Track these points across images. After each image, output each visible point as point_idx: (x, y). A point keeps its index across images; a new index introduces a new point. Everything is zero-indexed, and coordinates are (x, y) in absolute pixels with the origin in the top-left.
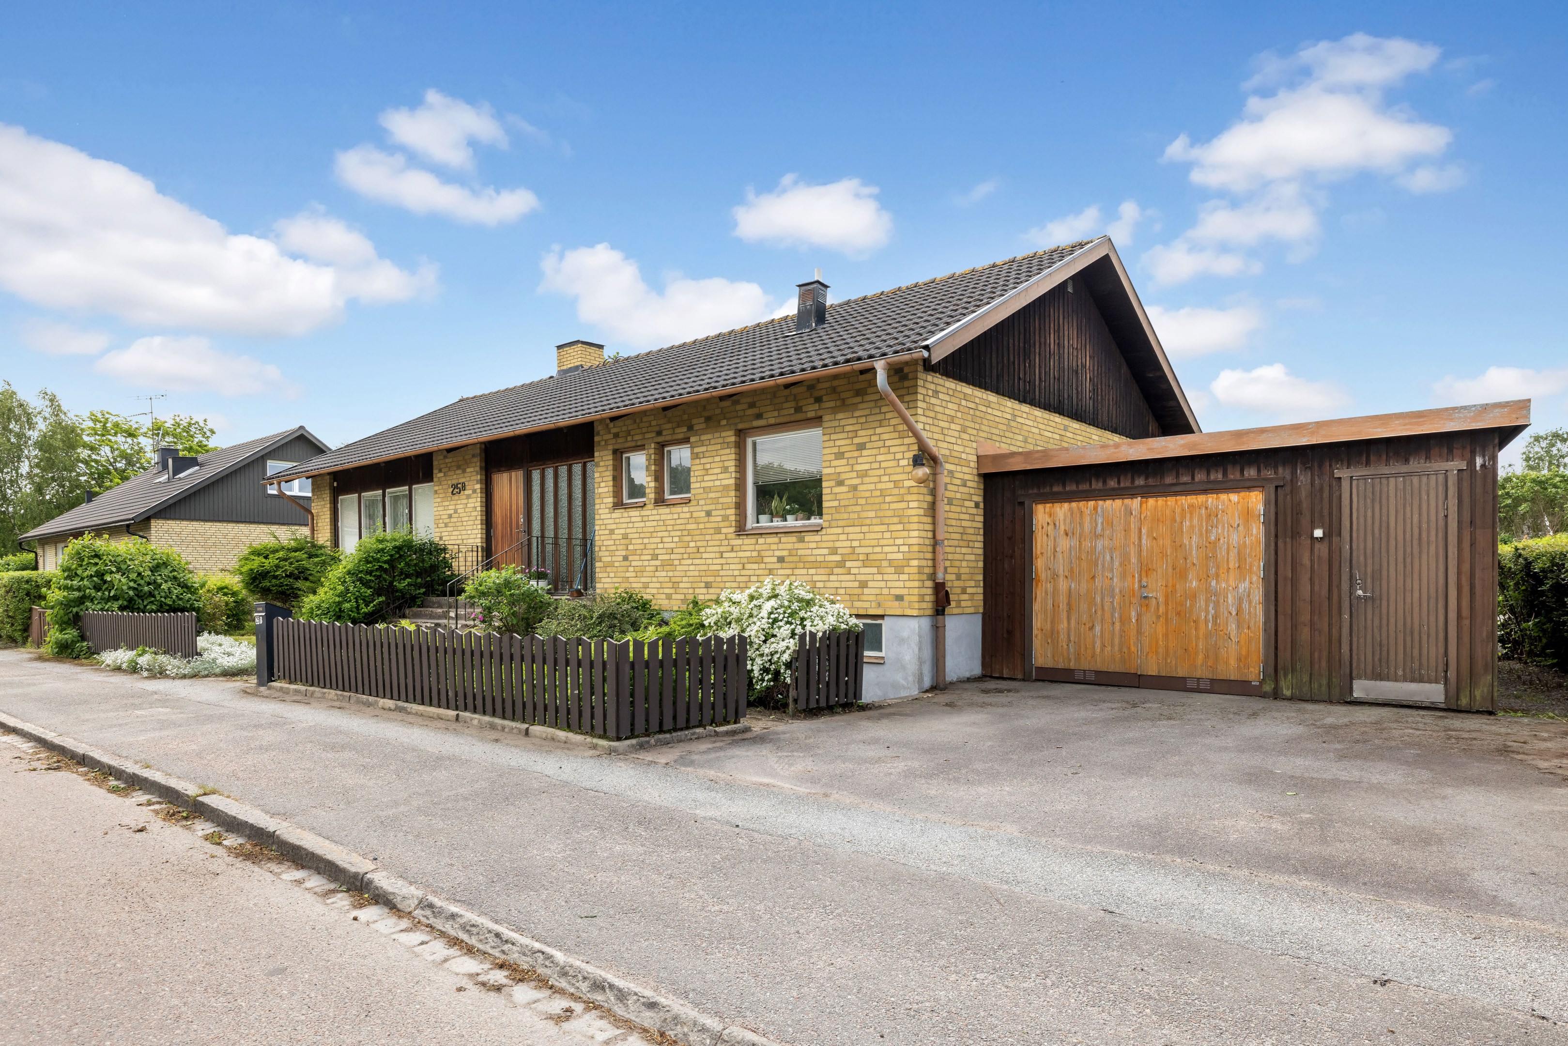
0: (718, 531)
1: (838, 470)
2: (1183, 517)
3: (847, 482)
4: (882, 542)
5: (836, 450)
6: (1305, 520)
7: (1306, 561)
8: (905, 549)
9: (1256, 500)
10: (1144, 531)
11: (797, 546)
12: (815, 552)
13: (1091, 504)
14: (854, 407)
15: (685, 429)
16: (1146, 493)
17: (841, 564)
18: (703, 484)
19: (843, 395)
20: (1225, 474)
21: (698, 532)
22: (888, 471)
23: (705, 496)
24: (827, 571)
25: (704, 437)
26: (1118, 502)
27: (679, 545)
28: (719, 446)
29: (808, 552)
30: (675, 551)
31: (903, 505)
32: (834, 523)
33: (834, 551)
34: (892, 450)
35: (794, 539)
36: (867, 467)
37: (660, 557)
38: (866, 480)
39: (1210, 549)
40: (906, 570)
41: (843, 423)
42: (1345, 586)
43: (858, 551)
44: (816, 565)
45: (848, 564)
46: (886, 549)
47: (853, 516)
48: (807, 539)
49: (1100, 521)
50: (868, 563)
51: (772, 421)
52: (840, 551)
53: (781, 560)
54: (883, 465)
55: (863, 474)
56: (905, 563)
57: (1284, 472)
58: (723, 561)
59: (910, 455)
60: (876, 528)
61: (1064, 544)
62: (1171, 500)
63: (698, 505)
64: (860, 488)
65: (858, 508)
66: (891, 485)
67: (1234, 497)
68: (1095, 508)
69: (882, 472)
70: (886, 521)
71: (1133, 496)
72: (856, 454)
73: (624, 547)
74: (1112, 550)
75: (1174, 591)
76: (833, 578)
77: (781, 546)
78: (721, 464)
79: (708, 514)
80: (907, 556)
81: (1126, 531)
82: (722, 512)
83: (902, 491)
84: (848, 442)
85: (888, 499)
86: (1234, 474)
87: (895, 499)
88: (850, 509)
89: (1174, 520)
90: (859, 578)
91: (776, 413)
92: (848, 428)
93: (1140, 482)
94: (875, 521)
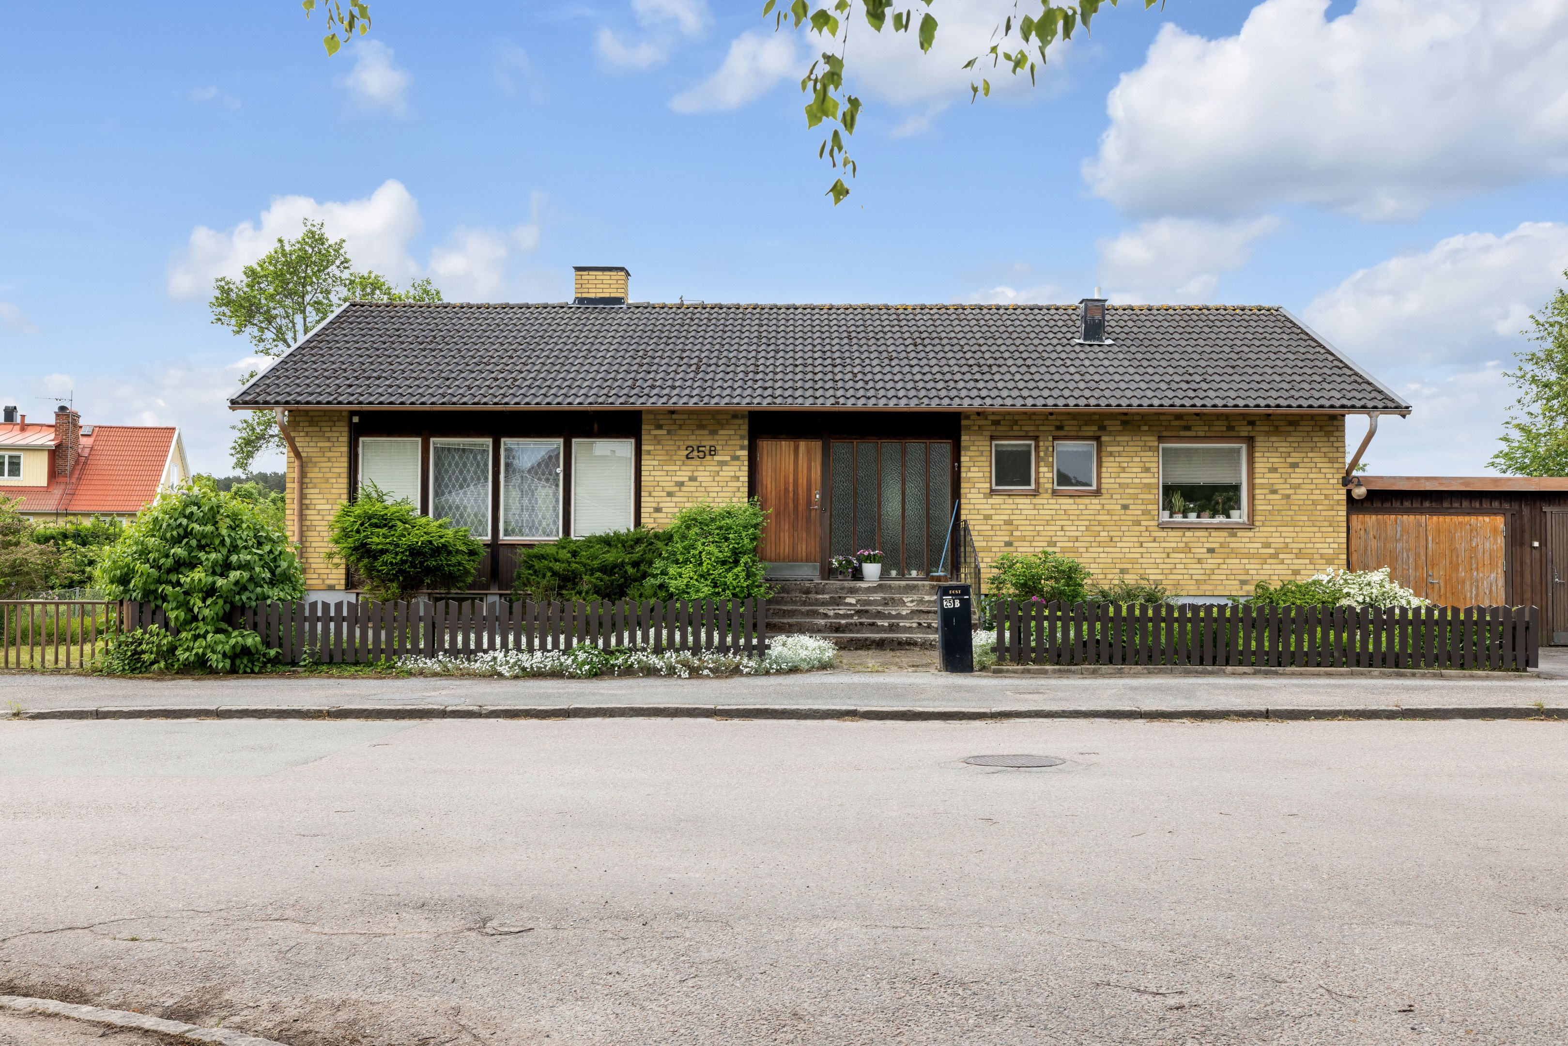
0: (1138, 523)
1: (1271, 481)
2: (1456, 531)
3: (1280, 492)
4: (1313, 540)
5: (1270, 465)
6: (1527, 536)
7: (1528, 561)
8: (1336, 546)
9: (1499, 521)
10: (1430, 538)
11: (1228, 540)
12: (1248, 545)
13: (1393, 517)
14: (1288, 434)
15: (1095, 428)
16: (1432, 512)
17: (1275, 556)
18: (1118, 480)
19: (1276, 423)
20: (1481, 504)
21: (1112, 523)
22: (1319, 486)
23: (1121, 491)
24: (1260, 561)
25: (1118, 438)
26: (1412, 517)
27: (1085, 533)
28: (1139, 449)
29: (1242, 545)
30: (1080, 539)
31: (1333, 513)
32: (1267, 523)
33: (1267, 545)
34: (1323, 470)
35: (1226, 534)
36: (1300, 481)
37: (1058, 544)
38: (1298, 491)
39: (1473, 551)
40: (1336, 562)
41: (1275, 445)
42: (1549, 576)
43: (1290, 546)
44: (1250, 556)
45: (1281, 556)
46: (1317, 545)
47: (1285, 518)
48: (1239, 534)
49: (1399, 529)
50: (1300, 556)
51: (1202, 434)
52: (1273, 545)
53: (1211, 551)
54: (1315, 481)
55: (1297, 487)
56: (1335, 556)
57: (1515, 506)
58: (1142, 550)
59: (1340, 476)
60: (1308, 529)
61: (1373, 544)
62: (1448, 519)
63: (1112, 498)
64: (1293, 497)
65: (1292, 513)
66: (1323, 497)
67: (1487, 519)
68: (1396, 521)
69: (1314, 486)
70: (1318, 524)
71: (1422, 513)
72: (1289, 470)
73: (1008, 533)
74: (1408, 550)
75: (1451, 578)
76: (1265, 566)
77: (1210, 539)
78: (1141, 465)
79: (1125, 507)
80: (1337, 551)
81: (1417, 537)
82: (1143, 507)
83: (1332, 502)
84: (1282, 460)
85: (1319, 507)
86: (1486, 504)
87: (1325, 508)
88: (1283, 513)
89: (1450, 532)
90: (1292, 567)
91: (1206, 428)
92: (1281, 450)
93: (1427, 504)
94: (1307, 524)
